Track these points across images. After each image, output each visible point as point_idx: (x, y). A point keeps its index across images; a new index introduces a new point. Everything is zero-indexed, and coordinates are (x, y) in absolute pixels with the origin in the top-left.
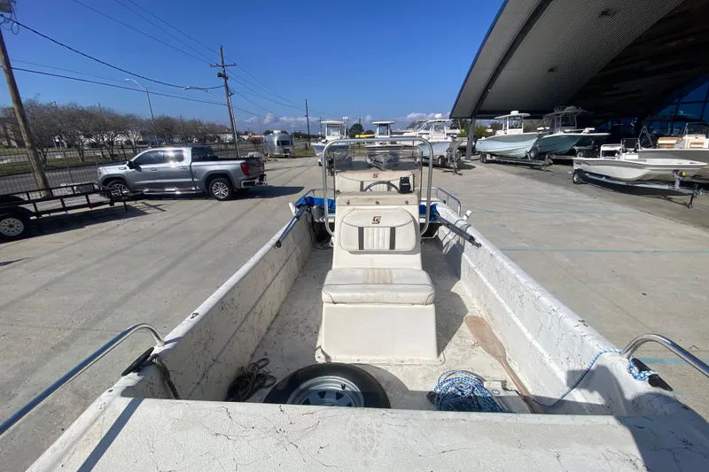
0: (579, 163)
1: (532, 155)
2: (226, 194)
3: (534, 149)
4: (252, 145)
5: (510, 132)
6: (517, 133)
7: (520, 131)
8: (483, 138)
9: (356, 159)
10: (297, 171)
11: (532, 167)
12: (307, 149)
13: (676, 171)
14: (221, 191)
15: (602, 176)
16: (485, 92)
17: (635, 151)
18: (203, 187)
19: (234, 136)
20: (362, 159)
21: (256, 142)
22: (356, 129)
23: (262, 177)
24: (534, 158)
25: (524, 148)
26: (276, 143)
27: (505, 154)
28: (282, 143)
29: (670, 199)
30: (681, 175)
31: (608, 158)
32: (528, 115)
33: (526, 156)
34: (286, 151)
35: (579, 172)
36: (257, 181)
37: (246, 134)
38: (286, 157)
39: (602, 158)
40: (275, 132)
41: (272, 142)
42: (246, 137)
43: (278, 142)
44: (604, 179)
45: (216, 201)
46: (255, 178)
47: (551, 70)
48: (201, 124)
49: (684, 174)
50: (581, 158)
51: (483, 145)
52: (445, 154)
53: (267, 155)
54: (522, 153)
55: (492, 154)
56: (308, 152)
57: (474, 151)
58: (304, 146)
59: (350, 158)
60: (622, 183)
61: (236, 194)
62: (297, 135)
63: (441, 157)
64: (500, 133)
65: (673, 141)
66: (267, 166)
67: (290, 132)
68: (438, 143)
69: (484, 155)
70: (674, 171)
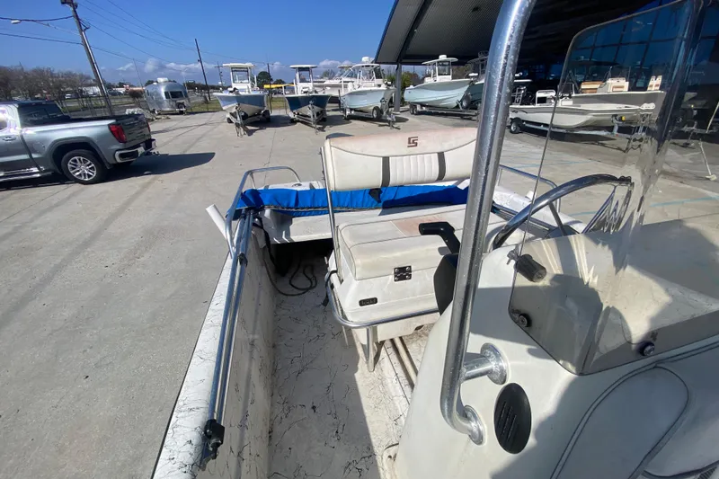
0: (515, 111)
1: (464, 104)
2: (94, 174)
3: (466, 97)
4: (131, 100)
5: (440, 79)
6: (446, 80)
7: (448, 78)
8: (411, 87)
9: (274, 113)
10: (199, 131)
11: (462, 117)
12: (206, 102)
13: (616, 116)
14: (84, 169)
15: (539, 124)
16: (411, 34)
17: (570, 97)
18: (51, 166)
19: (101, 88)
20: (281, 113)
21: (135, 95)
22: (264, 78)
23: (149, 143)
24: (466, 108)
25: (454, 96)
26: (164, 96)
27: (436, 104)
28: (173, 95)
29: (603, 145)
30: (620, 119)
31: (543, 105)
32: (455, 60)
33: (458, 106)
34: (179, 105)
35: (516, 120)
36: (141, 150)
37: (121, 85)
38: (181, 113)
39: (537, 105)
40: (161, 80)
41: (158, 94)
42: (122, 90)
43: (166, 93)
44: (542, 127)
45: (77, 186)
46: (138, 146)
47: (476, 9)
48: (52, 75)
49: (623, 119)
50: (517, 106)
51: (412, 94)
52: (379, 105)
53: (153, 112)
54: (453, 103)
55: (422, 105)
56: (209, 106)
57: (403, 102)
58: (202, 99)
59: (267, 112)
60: (561, 131)
61: (109, 172)
62: (191, 86)
63: (376, 108)
64: (428, 81)
65: (596, 86)
66: (153, 127)
67: (182, 82)
68: (371, 91)
69: (413, 105)
70: (613, 116)
